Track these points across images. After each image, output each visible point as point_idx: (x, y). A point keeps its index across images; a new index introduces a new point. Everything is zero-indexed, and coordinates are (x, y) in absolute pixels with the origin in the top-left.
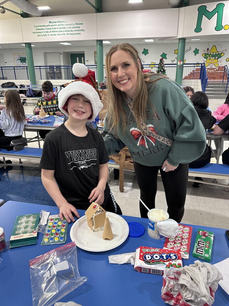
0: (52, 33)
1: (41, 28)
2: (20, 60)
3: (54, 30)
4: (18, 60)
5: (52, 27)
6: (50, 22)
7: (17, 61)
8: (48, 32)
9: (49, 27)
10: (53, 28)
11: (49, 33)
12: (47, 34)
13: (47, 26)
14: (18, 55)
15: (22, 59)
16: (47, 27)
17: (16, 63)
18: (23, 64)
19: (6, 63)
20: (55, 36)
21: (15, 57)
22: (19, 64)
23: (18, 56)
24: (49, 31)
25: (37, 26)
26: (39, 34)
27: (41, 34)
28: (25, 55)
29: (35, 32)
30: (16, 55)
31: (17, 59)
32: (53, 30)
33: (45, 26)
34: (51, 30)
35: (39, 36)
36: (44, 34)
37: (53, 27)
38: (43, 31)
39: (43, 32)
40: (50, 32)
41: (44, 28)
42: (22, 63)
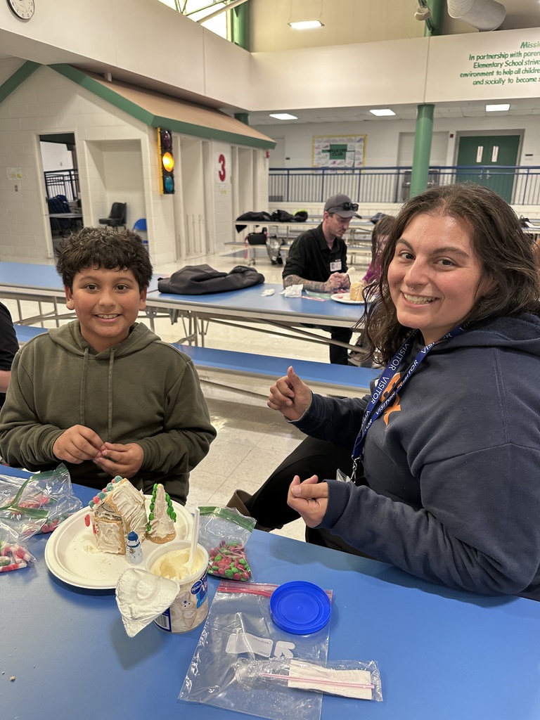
0: (521, 76)
1: (490, 61)
2: (329, 151)
3: (532, 66)
4: (323, 151)
5: (527, 58)
6: (523, 45)
7: (319, 153)
8: (510, 72)
9: (516, 59)
10: (529, 62)
11: (514, 77)
12: (505, 77)
13: (512, 55)
14: (325, 139)
15: (335, 148)
16: (510, 59)
17: (315, 159)
18: (334, 163)
19: (288, 159)
20: (531, 83)
21: (316, 145)
22: (327, 161)
23: (326, 142)
24: (514, 68)
25: (479, 57)
26: (479, 78)
27: (486, 78)
28: (345, 139)
29: (468, 73)
30: (320, 139)
31: (321, 150)
32: (528, 67)
33: (504, 56)
34: (523, 67)
35: (478, 85)
36: (498, 77)
37: (531, 58)
38: (495, 69)
39: (495, 74)
40: (518, 72)
41: (502, 60)
42: (332, 161)
